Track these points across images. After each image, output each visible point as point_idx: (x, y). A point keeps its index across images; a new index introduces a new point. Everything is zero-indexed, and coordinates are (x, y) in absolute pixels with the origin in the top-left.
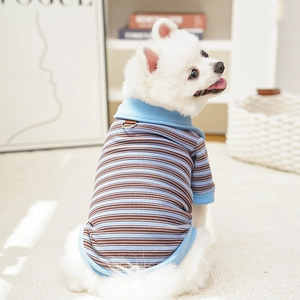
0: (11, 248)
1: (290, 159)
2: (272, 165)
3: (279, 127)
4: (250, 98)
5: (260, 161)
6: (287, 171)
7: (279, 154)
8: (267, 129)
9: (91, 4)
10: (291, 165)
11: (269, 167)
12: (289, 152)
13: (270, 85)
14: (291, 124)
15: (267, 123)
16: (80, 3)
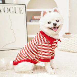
3: (72, 41)
4: (63, 35)
7: (72, 48)
8: (69, 42)
9: (23, 13)
10: (75, 51)
12: (75, 47)
14: (75, 40)
16: (20, 13)
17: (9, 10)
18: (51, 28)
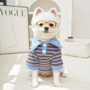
0: (10, 76)
1: (78, 53)
2: (73, 56)
3: (75, 45)
4: (66, 39)
5: (70, 55)
6: (77, 57)
7: (75, 52)
8: (72, 46)
9: (25, 16)
10: (78, 55)
11: (72, 56)
12: (78, 52)
13: (70, 36)
14: (78, 44)
15: (72, 44)
16: (22, 16)
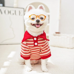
9: (22, 15)
16: (20, 15)
17: (9, 12)
18: (34, 25)
